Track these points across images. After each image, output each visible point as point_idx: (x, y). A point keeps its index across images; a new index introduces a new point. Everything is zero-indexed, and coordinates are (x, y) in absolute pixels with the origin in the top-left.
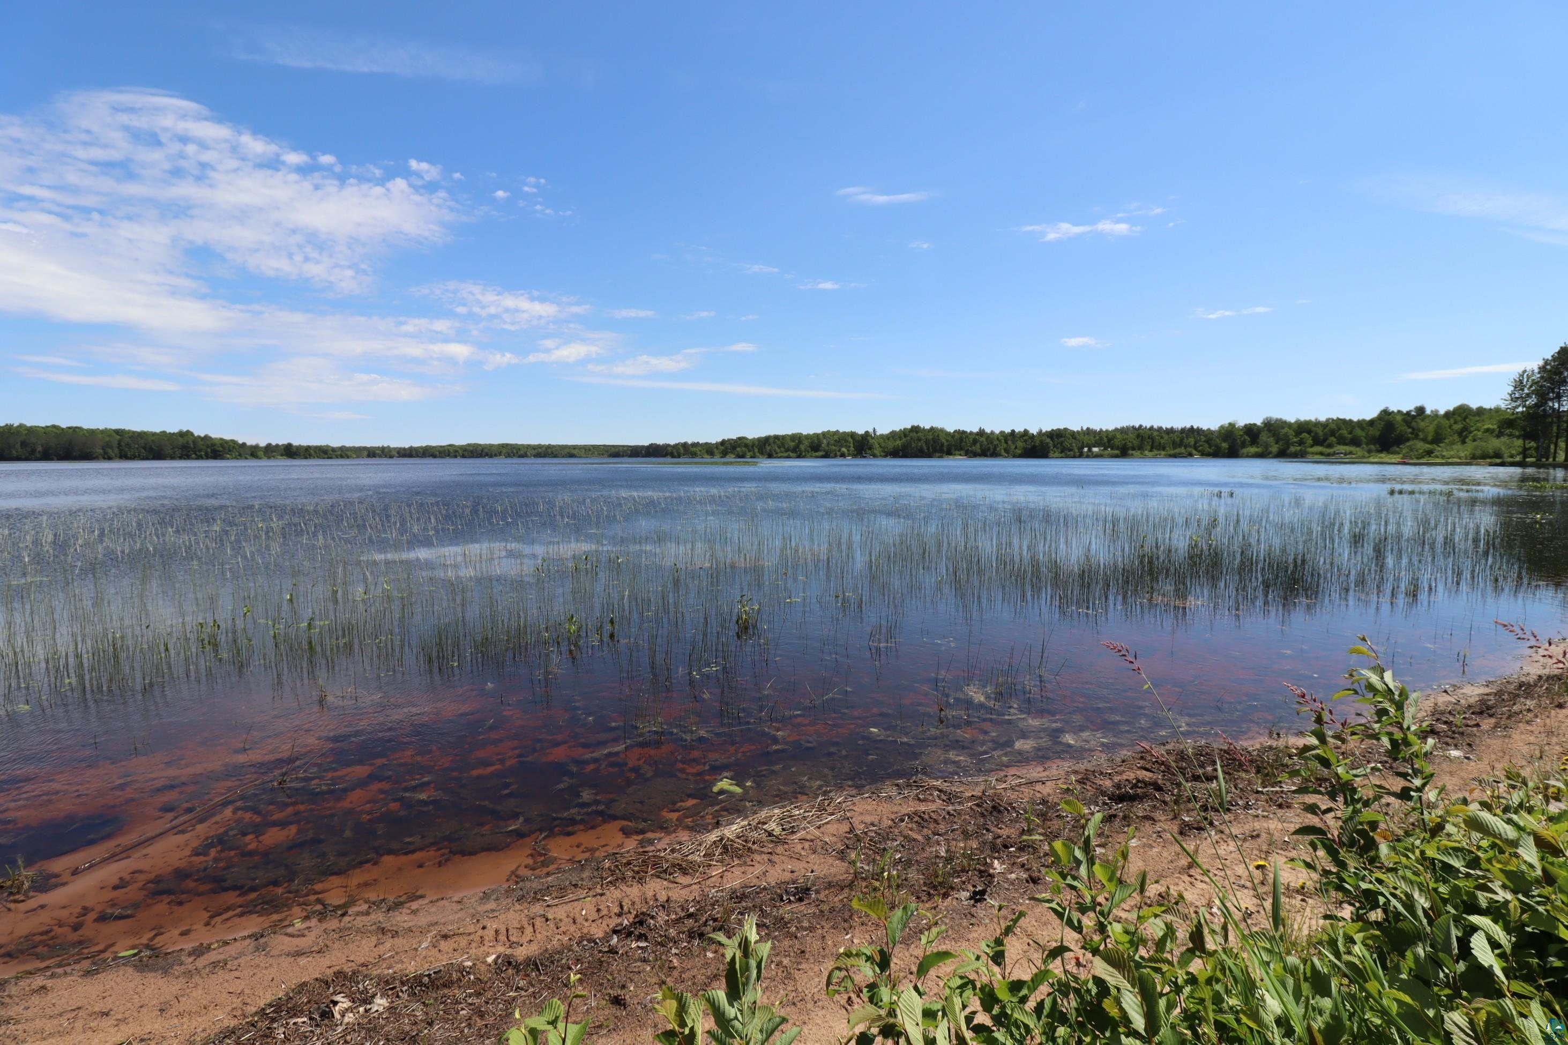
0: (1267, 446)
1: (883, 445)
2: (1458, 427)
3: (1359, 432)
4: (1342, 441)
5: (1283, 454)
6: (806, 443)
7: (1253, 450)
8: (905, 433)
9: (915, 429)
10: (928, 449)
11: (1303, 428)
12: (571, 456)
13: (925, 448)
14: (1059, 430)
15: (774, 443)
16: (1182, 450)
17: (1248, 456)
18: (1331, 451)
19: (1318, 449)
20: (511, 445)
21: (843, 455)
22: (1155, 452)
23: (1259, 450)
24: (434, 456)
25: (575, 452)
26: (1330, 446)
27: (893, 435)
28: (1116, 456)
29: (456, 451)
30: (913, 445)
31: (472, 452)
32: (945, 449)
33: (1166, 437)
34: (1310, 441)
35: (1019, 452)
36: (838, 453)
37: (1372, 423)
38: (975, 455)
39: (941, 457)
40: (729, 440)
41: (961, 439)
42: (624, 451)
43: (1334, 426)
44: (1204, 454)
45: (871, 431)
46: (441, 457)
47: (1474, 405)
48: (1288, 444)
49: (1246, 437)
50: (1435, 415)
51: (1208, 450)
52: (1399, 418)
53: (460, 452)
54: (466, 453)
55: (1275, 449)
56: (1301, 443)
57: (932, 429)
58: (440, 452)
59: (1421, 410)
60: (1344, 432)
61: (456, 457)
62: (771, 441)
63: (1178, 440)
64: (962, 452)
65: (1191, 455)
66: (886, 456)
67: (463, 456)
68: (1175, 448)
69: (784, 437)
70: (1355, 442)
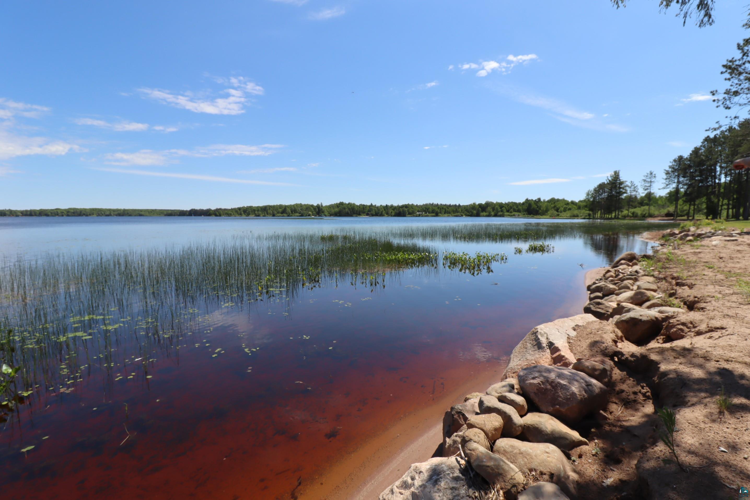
0: (490, 213)
2: (553, 206)
3: (520, 207)
4: (515, 211)
5: (496, 215)
6: (289, 209)
7: (485, 214)
8: (338, 206)
9: (341, 203)
10: (350, 212)
11: (501, 205)
15: (270, 209)
16: (459, 214)
17: (483, 216)
18: (512, 214)
19: (508, 213)
20: (98, 209)
22: (446, 214)
23: (487, 214)
25: (142, 213)
26: (511, 212)
27: (332, 206)
28: (434, 216)
29: (62, 212)
30: (343, 211)
31: (74, 213)
33: (450, 208)
34: (505, 211)
35: (393, 214)
37: (523, 203)
38: (373, 215)
39: (356, 216)
43: (511, 205)
44: (467, 215)
46: (53, 216)
47: (556, 198)
48: (498, 212)
49: (480, 209)
50: (544, 201)
51: (468, 214)
52: (533, 202)
53: (65, 212)
54: (69, 214)
55: (493, 213)
56: (502, 211)
58: (51, 213)
59: (539, 199)
60: (515, 207)
61: (63, 216)
62: (268, 208)
64: (365, 214)
65: (462, 216)
67: (68, 215)
70: (519, 211)
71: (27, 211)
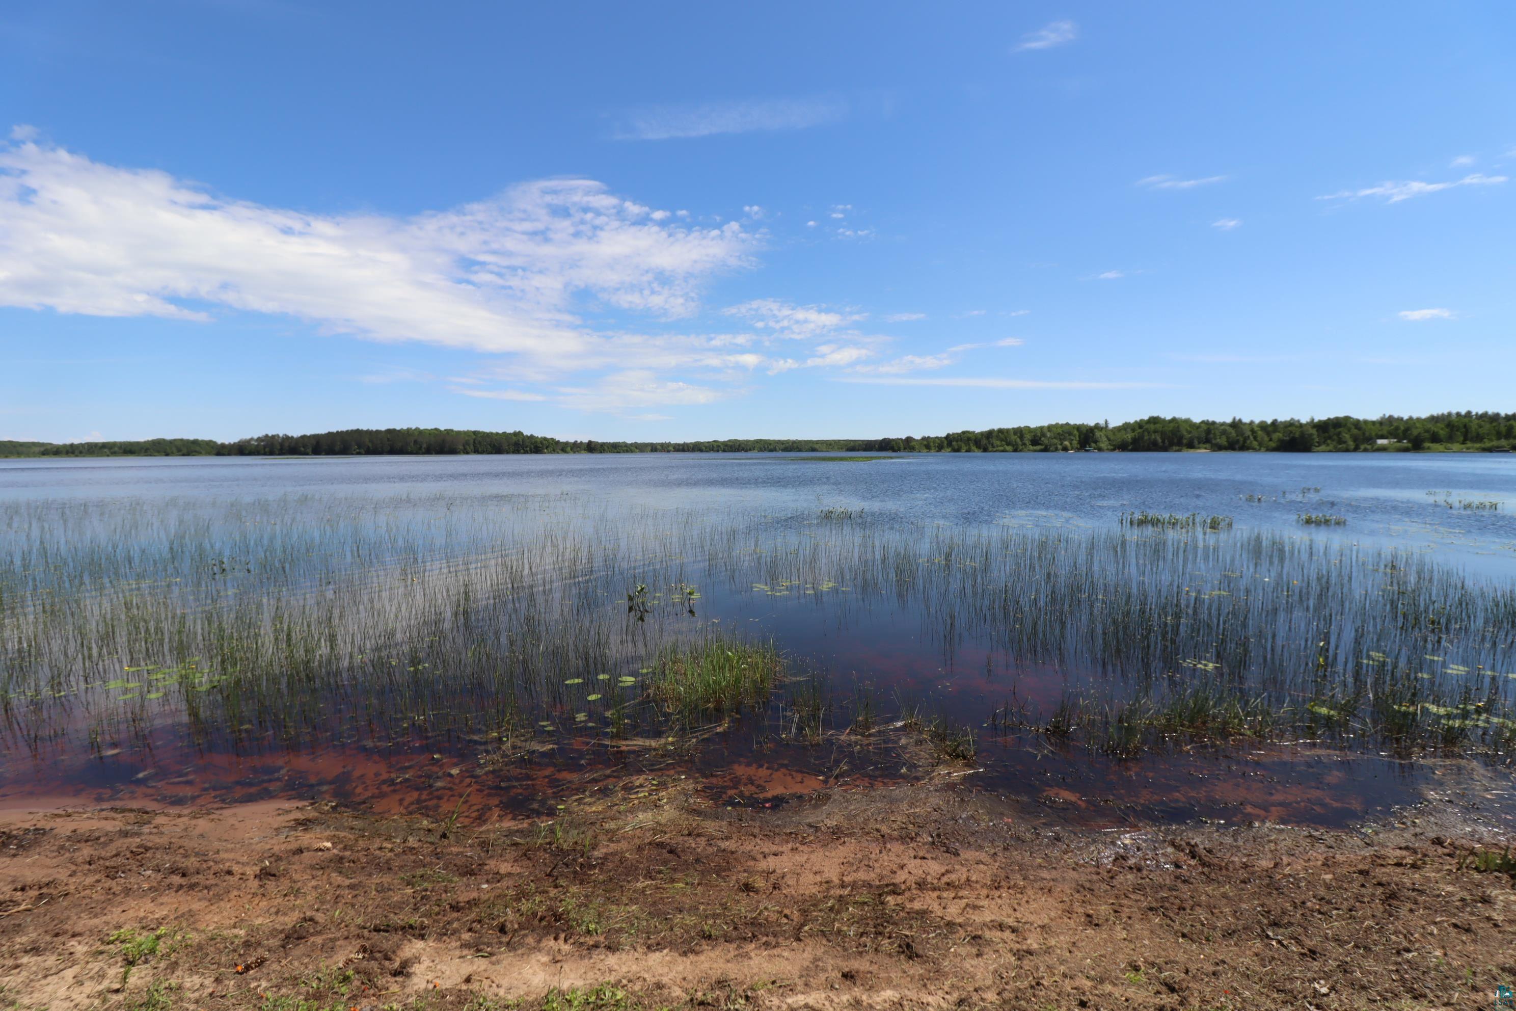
1: (1112, 437)
6: (1028, 437)
8: (1140, 425)
9: (1154, 420)
10: (1163, 442)
12: (813, 450)
13: (1160, 440)
14: (1337, 419)
16: (1503, 442)
20: (763, 440)
21: (1065, 449)
22: (1469, 444)
24: (701, 450)
25: (817, 446)
27: (1126, 427)
29: (719, 446)
30: (1146, 438)
31: (731, 446)
32: (1185, 441)
33: (1488, 426)
36: (1060, 447)
40: (953, 434)
41: (1208, 432)
42: (860, 445)
45: (1102, 423)
57: (1174, 420)
58: (706, 447)
61: (718, 451)
63: (1503, 429)
64: (1208, 445)
66: (1114, 450)
67: (724, 451)
68: (1499, 438)
69: (1008, 430)
71: (679, 445)
